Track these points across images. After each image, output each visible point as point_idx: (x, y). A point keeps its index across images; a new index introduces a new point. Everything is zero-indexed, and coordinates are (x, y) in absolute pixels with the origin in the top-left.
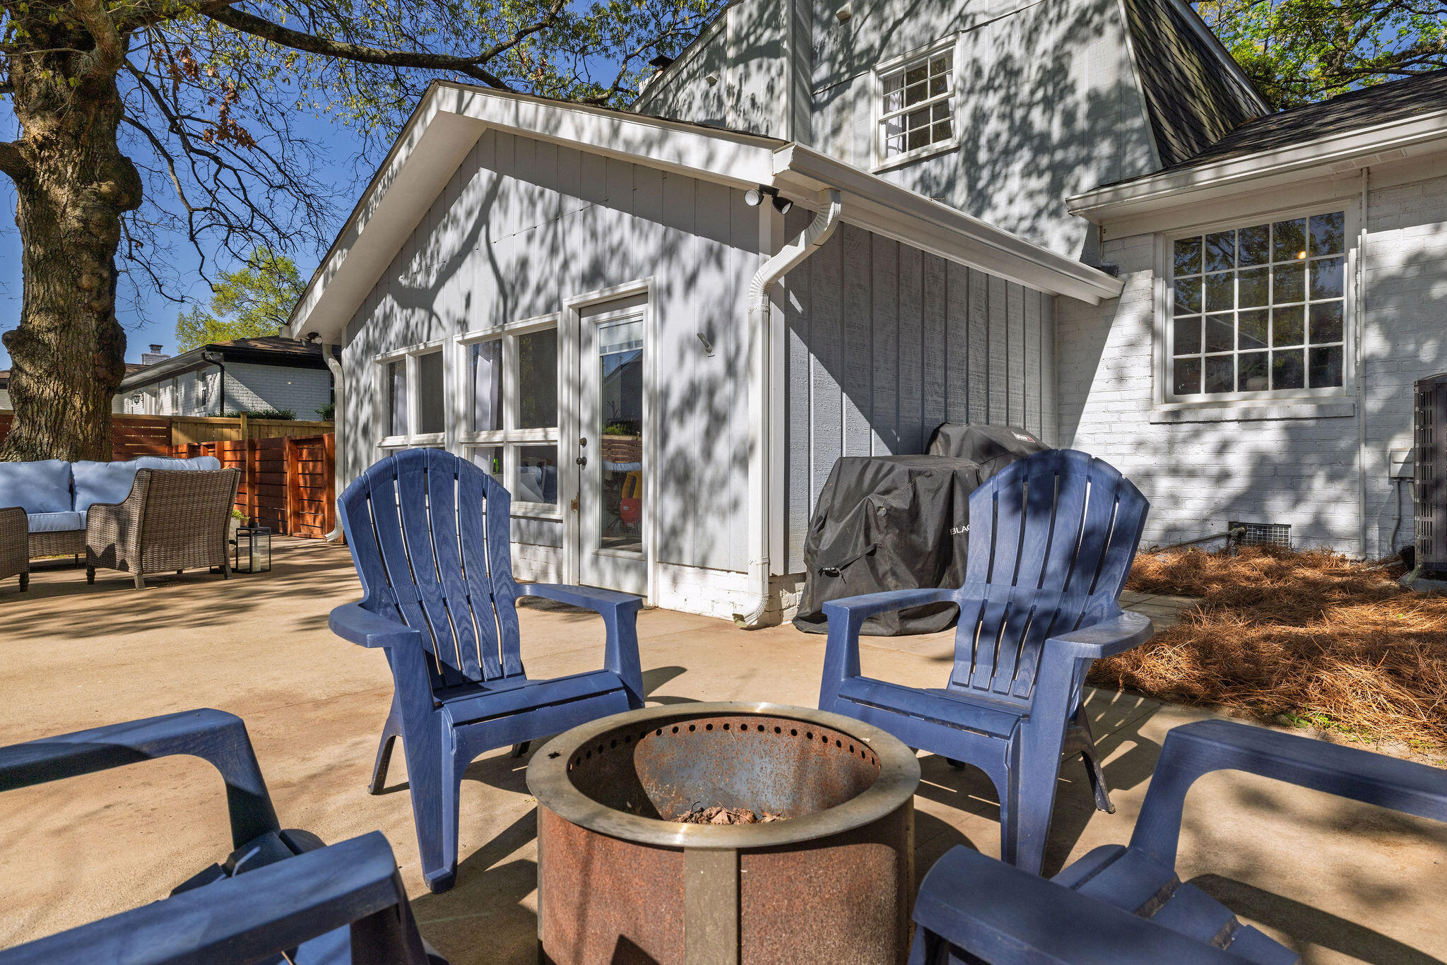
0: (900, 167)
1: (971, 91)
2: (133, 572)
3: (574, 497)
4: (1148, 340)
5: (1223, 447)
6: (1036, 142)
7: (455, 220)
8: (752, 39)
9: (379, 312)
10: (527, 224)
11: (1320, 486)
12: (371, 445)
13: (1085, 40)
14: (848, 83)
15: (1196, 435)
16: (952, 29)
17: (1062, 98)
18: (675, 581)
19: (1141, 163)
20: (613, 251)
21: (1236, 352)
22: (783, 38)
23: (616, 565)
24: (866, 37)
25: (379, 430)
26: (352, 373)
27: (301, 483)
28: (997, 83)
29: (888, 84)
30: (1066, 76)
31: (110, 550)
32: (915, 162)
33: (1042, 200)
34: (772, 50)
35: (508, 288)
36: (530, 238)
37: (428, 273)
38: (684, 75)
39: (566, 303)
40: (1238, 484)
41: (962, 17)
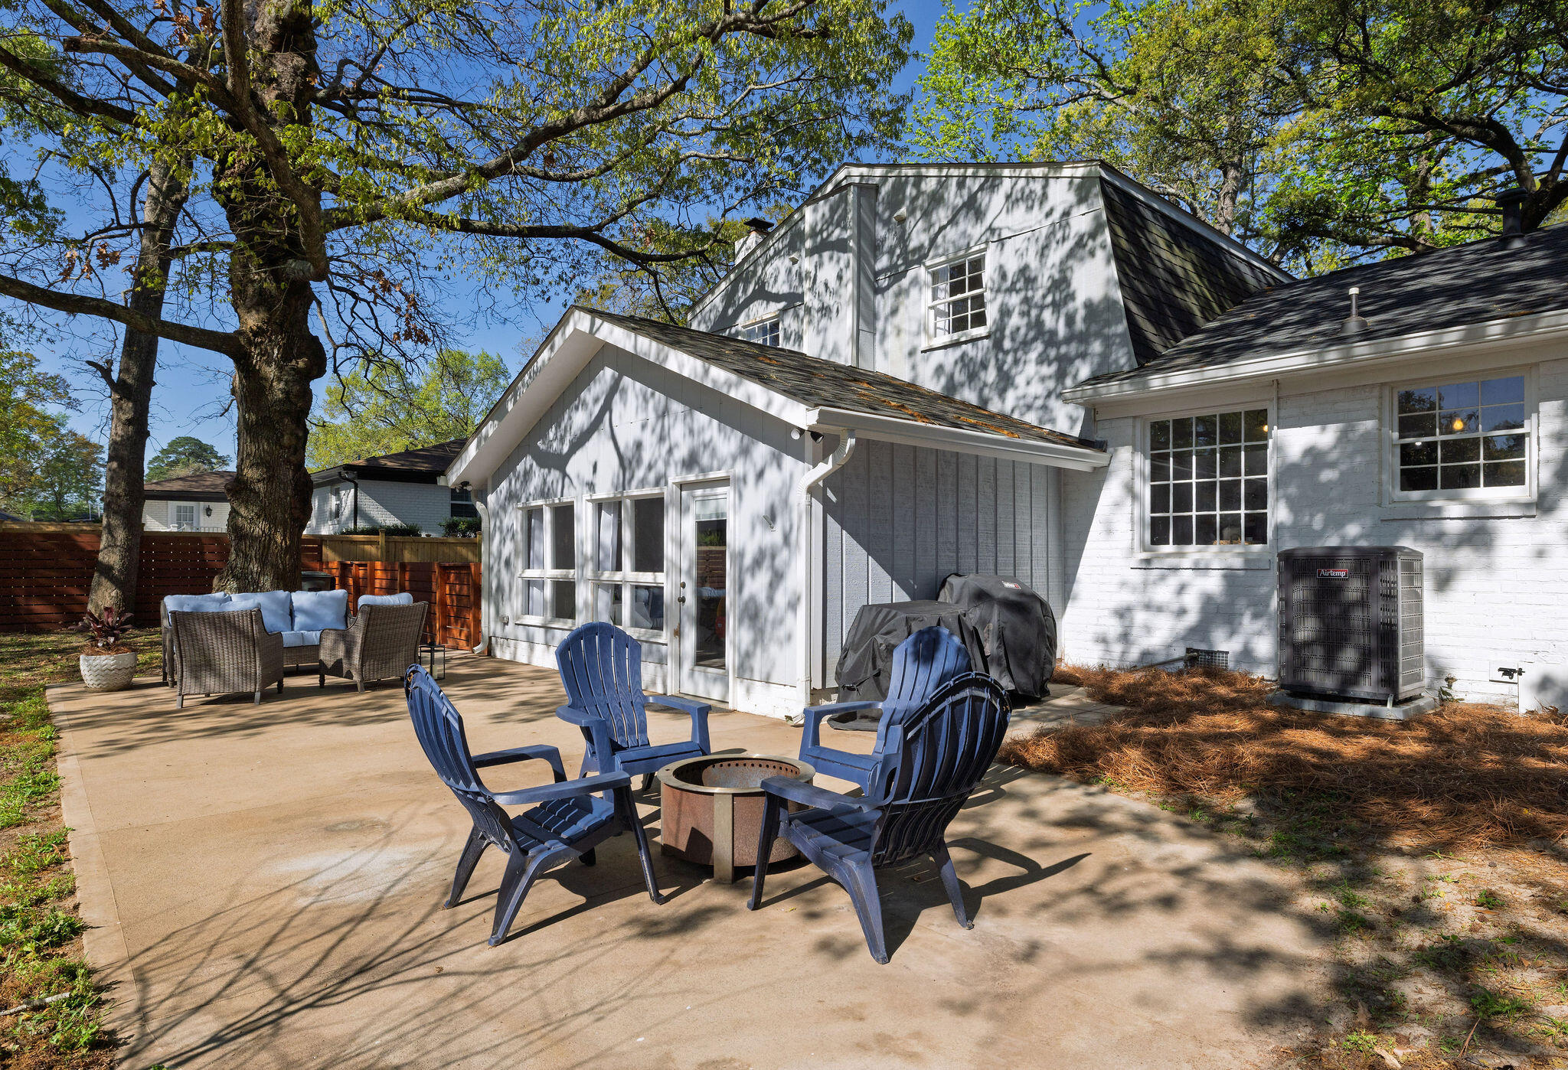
0: (945, 347)
1: (998, 291)
2: (356, 678)
3: (676, 627)
4: (1129, 501)
5: (1182, 589)
6: (1046, 337)
7: (584, 404)
8: (825, 234)
9: (520, 468)
10: (642, 416)
11: (1247, 623)
12: (513, 575)
13: (1082, 259)
14: (904, 274)
15: (1163, 578)
16: (984, 239)
17: (1065, 303)
18: (748, 690)
19: (1123, 361)
20: (705, 446)
21: (1194, 513)
22: (850, 238)
23: (706, 678)
24: (918, 237)
25: (519, 564)
26: (496, 515)
27: (449, 602)
28: (1018, 286)
29: (936, 276)
30: (1069, 285)
31: (339, 663)
32: (957, 344)
33: (1051, 384)
34: (841, 246)
35: (626, 463)
36: (644, 427)
37: (562, 440)
38: (771, 252)
39: (670, 481)
40: (1191, 619)
41: (991, 230)
